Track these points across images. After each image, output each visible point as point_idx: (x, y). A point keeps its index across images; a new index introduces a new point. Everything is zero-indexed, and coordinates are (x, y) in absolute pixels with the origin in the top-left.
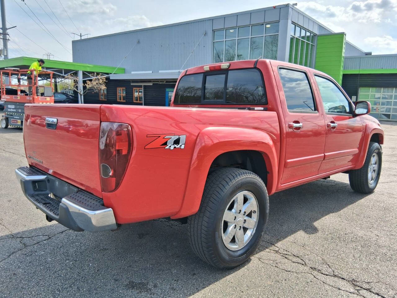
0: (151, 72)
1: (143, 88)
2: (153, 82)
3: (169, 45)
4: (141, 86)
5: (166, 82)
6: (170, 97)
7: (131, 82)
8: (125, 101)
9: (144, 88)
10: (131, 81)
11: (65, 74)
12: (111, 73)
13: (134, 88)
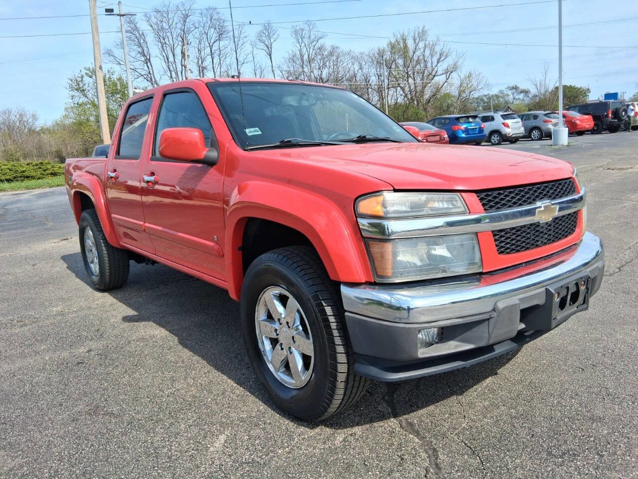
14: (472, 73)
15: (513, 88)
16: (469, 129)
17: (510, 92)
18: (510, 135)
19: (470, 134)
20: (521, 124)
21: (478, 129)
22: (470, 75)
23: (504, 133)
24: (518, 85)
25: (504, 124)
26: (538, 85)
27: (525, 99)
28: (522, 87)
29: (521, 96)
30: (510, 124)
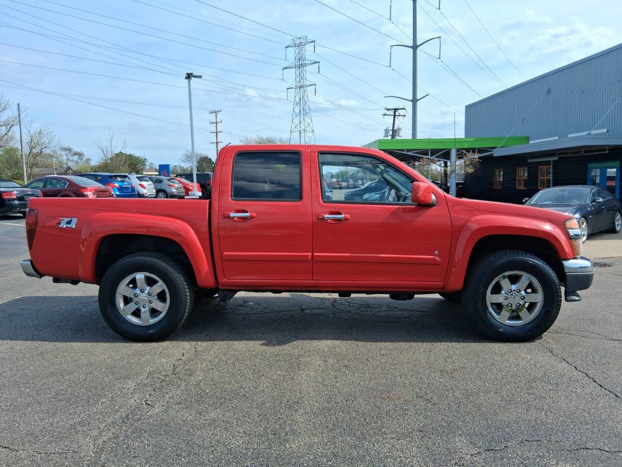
0: (557, 138)
1: (551, 166)
2: (559, 154)
3: (594, 89)
4: (548, 163)
5: (585, 152)
6: (594, 177)
7: (527, 158)
8: (526, 188)
9: (553, 166)
10: (528, 156)
11: (431, 156)
12: (495, 148)
13: (540, 167)
14: (43, 130)
15: (66, 149)
16: (124, 187)
17: (63, 153)
18: (147, 195)
19: (124, 192)
20: (152, 186)
21: (130, 188)
22: (40, 133)
23: (142, 193)
24: (71, 147)
25: (141, 185)
26: (105, 150)
27: (79, 161)
28: (76, 149)
29: (76, 158)
30: (145, 186)
